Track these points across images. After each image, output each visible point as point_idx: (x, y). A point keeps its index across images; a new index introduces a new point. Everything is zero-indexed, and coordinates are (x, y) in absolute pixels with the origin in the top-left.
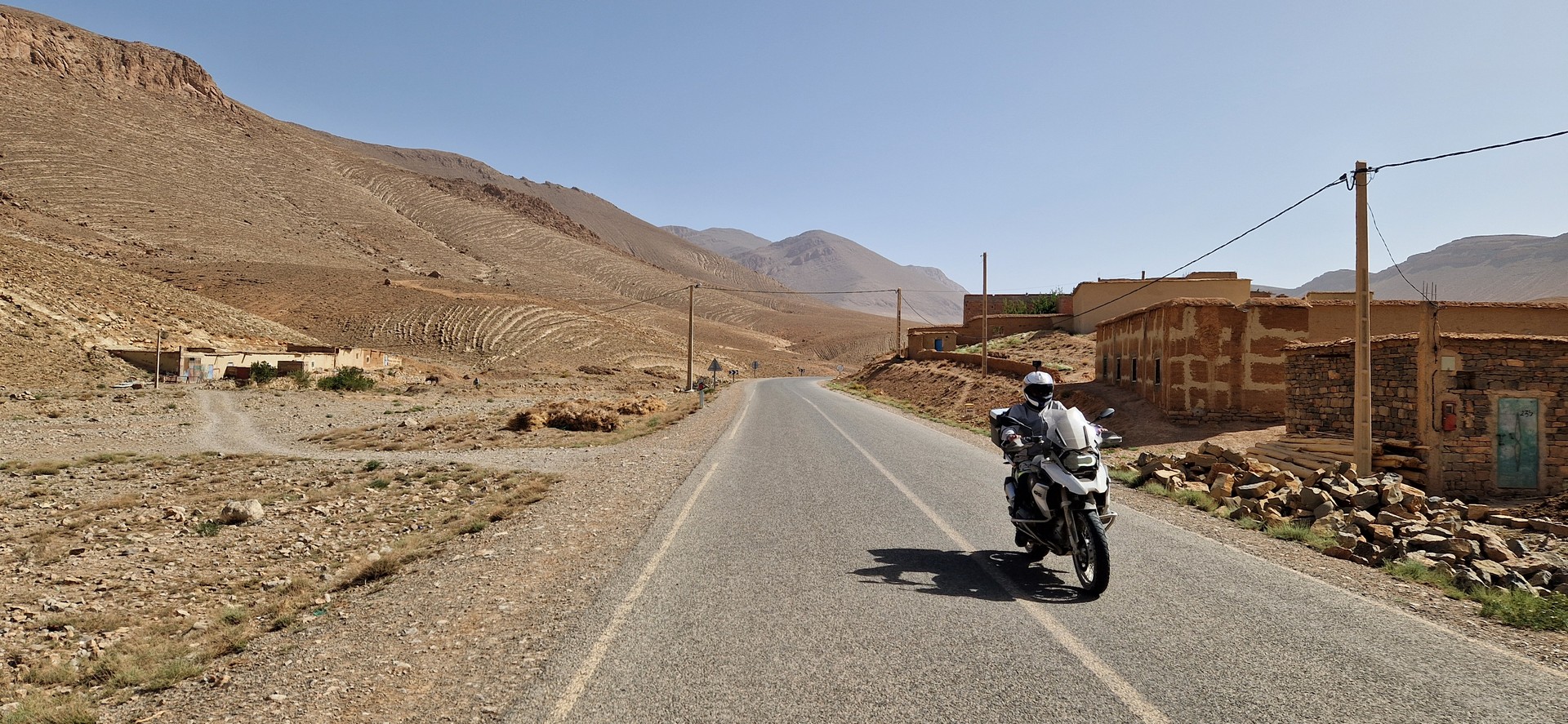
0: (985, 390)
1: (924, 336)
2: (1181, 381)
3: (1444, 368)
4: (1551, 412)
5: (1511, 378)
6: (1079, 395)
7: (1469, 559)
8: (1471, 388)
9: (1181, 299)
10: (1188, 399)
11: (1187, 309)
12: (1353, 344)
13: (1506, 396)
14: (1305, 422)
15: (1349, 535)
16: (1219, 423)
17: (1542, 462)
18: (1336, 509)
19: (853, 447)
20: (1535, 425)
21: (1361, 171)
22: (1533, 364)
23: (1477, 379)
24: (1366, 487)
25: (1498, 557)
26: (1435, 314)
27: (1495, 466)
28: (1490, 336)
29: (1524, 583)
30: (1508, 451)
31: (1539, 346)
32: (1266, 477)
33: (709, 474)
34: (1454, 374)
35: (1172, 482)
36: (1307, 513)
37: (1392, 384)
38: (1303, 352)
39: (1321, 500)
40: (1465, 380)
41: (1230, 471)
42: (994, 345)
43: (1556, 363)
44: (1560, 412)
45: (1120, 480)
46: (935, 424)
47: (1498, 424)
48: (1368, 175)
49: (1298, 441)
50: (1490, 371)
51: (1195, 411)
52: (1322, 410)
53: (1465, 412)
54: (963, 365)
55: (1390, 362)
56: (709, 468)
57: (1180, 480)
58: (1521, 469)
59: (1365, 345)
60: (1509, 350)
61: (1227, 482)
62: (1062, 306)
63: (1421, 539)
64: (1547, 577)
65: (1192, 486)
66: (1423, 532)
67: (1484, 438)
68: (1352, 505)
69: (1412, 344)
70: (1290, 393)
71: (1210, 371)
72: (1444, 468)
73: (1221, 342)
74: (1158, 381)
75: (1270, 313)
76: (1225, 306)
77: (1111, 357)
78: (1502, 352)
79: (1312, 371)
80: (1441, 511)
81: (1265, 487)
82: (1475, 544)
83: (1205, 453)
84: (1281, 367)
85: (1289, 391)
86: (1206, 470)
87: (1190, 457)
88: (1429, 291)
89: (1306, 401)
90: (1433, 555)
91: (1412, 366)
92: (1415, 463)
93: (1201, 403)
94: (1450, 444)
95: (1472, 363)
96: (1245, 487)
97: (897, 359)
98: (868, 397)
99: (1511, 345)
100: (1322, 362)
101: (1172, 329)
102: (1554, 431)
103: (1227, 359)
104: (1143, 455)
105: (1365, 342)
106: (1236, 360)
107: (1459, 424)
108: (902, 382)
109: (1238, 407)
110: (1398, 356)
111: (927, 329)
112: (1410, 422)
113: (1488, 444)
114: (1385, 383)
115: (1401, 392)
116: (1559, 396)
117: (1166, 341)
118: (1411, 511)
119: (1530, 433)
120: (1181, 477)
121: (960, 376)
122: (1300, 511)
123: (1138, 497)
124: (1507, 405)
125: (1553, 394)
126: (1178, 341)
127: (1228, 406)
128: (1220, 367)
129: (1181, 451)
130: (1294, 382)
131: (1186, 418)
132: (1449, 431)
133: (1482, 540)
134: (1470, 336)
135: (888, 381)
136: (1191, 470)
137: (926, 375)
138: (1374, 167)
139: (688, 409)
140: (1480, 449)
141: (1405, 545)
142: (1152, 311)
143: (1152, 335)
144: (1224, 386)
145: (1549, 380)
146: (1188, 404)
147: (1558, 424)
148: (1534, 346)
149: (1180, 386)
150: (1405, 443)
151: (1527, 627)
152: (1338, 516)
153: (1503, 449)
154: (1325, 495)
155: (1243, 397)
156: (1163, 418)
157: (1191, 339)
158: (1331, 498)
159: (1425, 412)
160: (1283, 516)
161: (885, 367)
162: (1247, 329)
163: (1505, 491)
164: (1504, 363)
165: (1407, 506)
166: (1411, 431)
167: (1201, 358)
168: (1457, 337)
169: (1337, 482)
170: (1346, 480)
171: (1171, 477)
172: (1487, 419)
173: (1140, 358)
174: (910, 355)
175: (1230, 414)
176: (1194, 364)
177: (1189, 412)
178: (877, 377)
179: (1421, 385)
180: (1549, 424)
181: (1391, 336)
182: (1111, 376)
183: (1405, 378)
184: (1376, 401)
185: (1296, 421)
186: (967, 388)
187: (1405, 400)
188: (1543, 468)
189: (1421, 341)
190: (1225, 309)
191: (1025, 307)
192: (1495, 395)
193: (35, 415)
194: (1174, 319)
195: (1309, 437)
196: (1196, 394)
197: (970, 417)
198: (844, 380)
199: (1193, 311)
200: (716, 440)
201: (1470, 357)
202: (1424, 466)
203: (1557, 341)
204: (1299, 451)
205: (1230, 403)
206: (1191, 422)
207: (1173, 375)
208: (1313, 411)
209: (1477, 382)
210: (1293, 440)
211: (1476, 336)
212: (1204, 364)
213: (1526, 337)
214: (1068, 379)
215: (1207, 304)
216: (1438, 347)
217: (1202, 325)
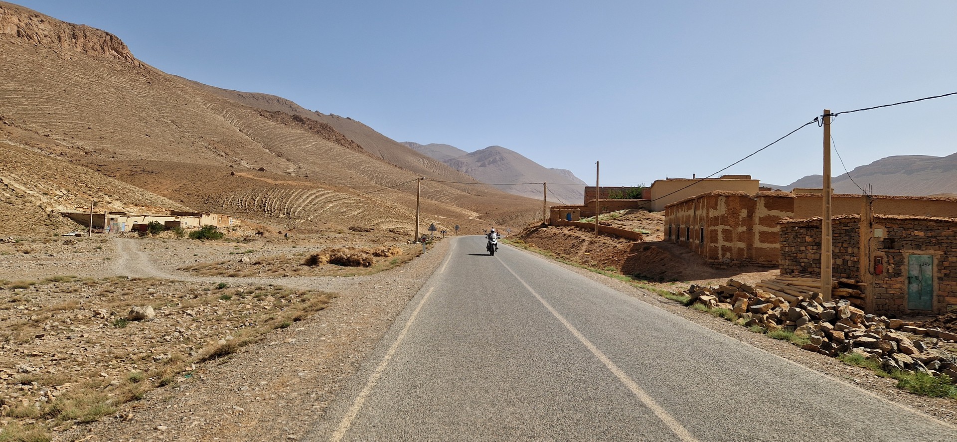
0: (597, 245)
1: (561, 211)
2: (716, 242)
3: (876, 236)
4: (940, 265)
5: (916, 243)
6: (654, 249)
7: (890, 353)
8: (892, 248)
9: (716, 192)
10: (720, 252)
11: (720, 198)
12: (821, 220)
13: (913, 254)
14: (791, 268)
15: (818, 337)
16: (739, 267)
17: (935, 294)
18: (810, 321)
19: (516, 278)
20: (931, 271)
21: (827, 115)
22: (930, 234)
24: (828, 308)
25: (908, 352)
26: (871, 203)
27: (907, 296)
28: (904, 217)
29: (924, 368)
30: (914, 287)
31: (933, 224)
32: (767, 301)
33: (428, 294)
34: (882, 239)
35: (710, 303)
36: (792, 323)
37: (845, 245)
38: (791, 225)
39: (800, 315)
40: (889, 244)
41: (745, 297)
42: (603, 218)
43: (943, 234)
44: (946, 264)
45: (679, 301)
46: (566, 265)
47: (908, 270)
48: (831, 118)
49: (787, 279)
50: (904, 238)
51: (724, 260)
52: (802, 260)
53: (888, 263)
54: (583, 230)
55: (843, 232)
56: (428, 290)
57: (715, 302)
58: (922, 298)
59: (828, 221)
60: (915, 226)
61: (744, 303)
62: (644, 194)
63: (861, 340)
64: (937, 364)
65: (722, 305)
66: (863, 336)
67: (899, 279)
68: (820, 319)
69: (856, 221)
70: (782, 249)
71: (734, 235)
72: (875, 297)
73: (740, 218)
74: (702, 241)
75: (771, 201)
76: (743, 196)
77: (673, 226)
78: (911, 227)
79: (796, 237)
80: (874, 323)
81: (767, 307)
82: (894, 344)
83: (731, 285)
84: (777, 234)
86: (731, 296)
87: (721, 288)
88: (868, 189)
89: (792, 255)
90: (869, 350)
91: (857, 234)
92: (858, 293)
93: (728, 254)
94: (879, 282)
95: (893, 233)
96: (754, 307)
97: (544, 225)
98: (526, 248)
99: (916, 223)
100: (802, 231)
101: (711, 210)
102: (943, 275)
103: (744, 229)
104: (693, 286)
105: (828, 219)
106: (750, 229)
107: (885, 270)
108: (546, 239)
109: (751, 258)
110: (848, 228)
111: (562, 207)
112: (855, 269)
113: (902, 283)
114: (840, 245)
115: (850, 250)
116: (945, 254)
117: (707, 217)
118: (855, 323)
119: (927, 276)
120: (715, 300)
121: (581, 236)
122: (788, 322)
123: (690, 312)
124: (914, 259)
125: (942, 253)
126: (714, 217)
127: (745, 257)
128: (740, 233)
129: (716, 284)
130: (784, 243)
131: (719, 264)
132: (879, 274)
133: (898, 341)
134: (892, 216)
135: (537, 238)
136: (722, 295)
137: (561, 235)
138: (835, 113)
139: (415, 254)
140: (897, 285)
141: (851, 343)
142: (699, 198)
143: (698, 213)
144: (742, 245)
145: (939, 244)
146: (720, 255)
147: (944, 271)
148: (930, 223)
149: (716, 245)
150: (852, 281)
151: (925, 395)
152: (811, 325)
153: (911, 286)
154: (803, 312)
155: (754, 252)
156: (705, 264)
157: (723, 216)
158: (807, 314)
159: (864, 263)
160: (777, 325)
161: (536, 230)
162: (757, 210)
163: (912, 311)
164: (912, 234)
165: (853, 320)
166: (856, 274)
167: (728, 228)
168: (884, 217)
169: (811, 305)
170: (816, 303)
171: (710, 300)
172: (902, 267)
173: (691, 227)
174: (551, 223)
175: (746, 262)
176: (724, 231)
177: (721, 260)
178: (531, 236)
179: (862, 247)
180: (939, 271)
181: (844, 216)
182: (673, 237)
183: (852, 242)
184: (835, 256)
185: (786, 267)
187: (852, 255)
188: (935, 298)
189: (862, 220)
190: (743, 198)
191: (622, 195)
192: (907, 253)
193: (15, 252)
194: (712, 203)
195: (794, 277)
196: (725, 249)
197: (588, 261)
198: (511, 238)
199: (724, 199)
200: (432, 273)
201: (891, 229)
202: (863, 296)
203: (945, 221)
204: (788, 285)
205: (746, 255)
206: (722, 267)
207: (711, 237)
208: (796, 261)
209: (896, 244)
210: (784, 278)
211: (895, 217)
212: (730, 231)
213: (926, 218)
214: (647, 239)
215: (732, 195)
216: (873, 223)
217: (729, 208)
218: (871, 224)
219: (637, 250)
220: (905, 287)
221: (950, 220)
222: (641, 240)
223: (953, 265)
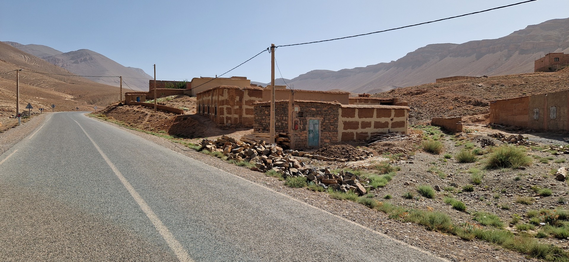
0: (155, 117)
1: (132, 95)
2: (223, 114)
3: (295, 111)
4: (322, 124)
5: (312, 114)
6: (189, 119)
7: (290, 167)
8: (302, 117)
9: (223, 86)
10: (225, 120)
11: (225, 89)
12: (270, 103)
13: (311, 119)
14: (259, 128)
15: (260, 163)
16: (235, 128)
17: (319, 138)
18: (257, 155)
20: (318, 127)
21: (273, 47)
22: (318, 110)
23: (304, 114)
24: (267, 148)
25: (296, 167)
26: (293, 94)
27: (308, 140)
28: (307, 101)
29: (301, 174)
30: (311, 135)
31: (319, 104)
32: (241, 146)
34: (298, 112)
35: (211, 149)
36: (249, 157)
37: (282, 115)
38: (259, 105)
39: (253, 153)
40: (301, 114)
41: (230, 144)
42: (161, 100)
43: (323, 109)
44: (324, 124)
45: (195, 149)
46: (131, 130)
47: (309, 127)
48: (275, 48)
49: (256, 134)
50: (307, 111)
51: (227, 124)
52: (263, 124)
53: (300, 124)
54: (147, 107)
55: (281, 108)
57: (214, 148)
58: (314, 140)
59: (273, 103)
60: (312, 106)
61: (230, 147)
62: (187, 85)
63: (277, 163)
64: (308, 171)
65: (218, 150)
66: (279, 161)
67: (305, 132)
68: (262, 154)
69: (287, 103)
70: (255, 118)
71: (232, 111)
72: (295, 141)
73: (236, 101)
74: (216, 114)
75: (251, 92)
77: (201, 105)
78: (310, 106)
79: (261, 111)
80: (287, 154)
81: (241, 149)
82: (291, 164)
83: (223, 139)
84: (252, 109)
85: (255, 117)
86: (223, 145)
87: (218, 140)
88: (292, 87)
89: (259, 121)
90: (279, 168)
91: (287, 110)
92: (287, 140)
93: (229, 121)
94: (296, 134)
96: (234, 150)
97: (121, 105)
98: (106, 120)
99: (313, 104)
100: (263, 108)
101: (220, 96)
102: (323, 129)
103: (237, 107)
104: (204, 140)
105: (273, 102)
106: (241, 107)
107: (299, 128)
108: (122, 114)
109: (241, 123)
110: (283, 107)
111: (133, 93)
112: (286, 127)
114: (280, 115)
115: (284, 118)
117: (218, 100)
118: (278, 155)
119: (317, 130)
120: (214, 147)
121: (146, 112)
122: (247, 156)
123: (198, 155)
124: (311, 122)
125: (323, 118)
126: (222, 100)
127: (238, 122)
128: (235, 109)
129: (215, 139)
130: (256, 115)
132: (296, 130)
133: (293, 162)
134: (302, 101)
135: (116, 113)
136: (218, 144)
137: (132, 111)
138: (276, 46)
140: (304, 135)
141: (272, 165)
142: (214, 89)
143: (214, 98)
145: (322, 114)
146: (225, 122)
147: (323, 127)
148: (318, 104)
149: (223, 116)
150: (285, 134)
151: (295, 187)
152: (258, 157)
154: (255, 151)
155: (243, 120)
156: (217, 127)
157: (226, 100)
158: (256, 152)
159: (290, 124)
160: (242, 158)
161: (115, 108)
162: (244, 97)
163: (310, 147)
164: (311, 109)
165: (277, 153)
166: (286, 130)
167: (229, 106)
168: (299, 101)
169: (259, 147)
170: (262, 146)
171: (211, 147)
172: (306, 126)
173: (210, 106)
174: (126, 103)
175: (238, 125)
176: (227, 108)
177: (225, 125)
178: (111, 112)
179: (289, 116)
180: (322, 127)
181: (282, 100)
182: (201, 112)
183: (285, 114)
184: (278, 121)
185: (256, 127)
186: (148, 116)
187: (285, 120)
188: (320, 140)
189: (289, 102)
190: (237, 89)
191: (173, 86)
192: (308, 119)
194: (221, 93)
195: (259, 132)
196: (228, 118)
197: (148, 128)
198: (97, 113)
199: (227, 90)
200: (22, 139)
201: (302, 107)
202: (289, 141)
203: (324, 103)
205: (238, 121)
206: (226, 128)
207: (220, 112)
208: (261, 124)
209: (304, 115)
210: (255, 133)
211: (304, 101)
212: (230, 108)
213: (316, 102)
214: (186, 113)
215: (231, 88)
216: (294, 104)
217: (230, 95)
219: (180, 120)
220: (307, 136)
221: (326, 103)
222: (183, 114)
223: (327, 124)
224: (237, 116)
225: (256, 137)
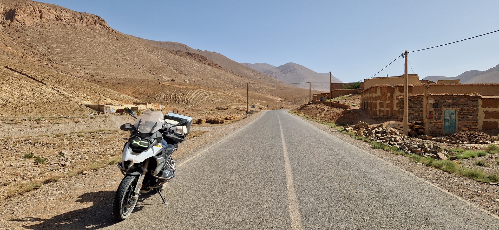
0: (329, 112)
1: (317, 96)
2: (376, 108)
3: (430, 102)
4: (459, 114)
5: (448, 105)
6: (352, 112)
8: (437, 108)
9: (376, 85)
10: (378, 113)
11: (378, 88)
12: (404, 98)
13: (447, 110)
14: (402, 118)
16: (387, 119)
17: (456, 126)
20: (455, 117)
21: (406, 53)
22: (454, 101)
24: (384, 129)
26: (427, 89)
27: (444, 128)
28: (442, 94)
30: (447, 124)
31: (456, 97)
34: (433, 104)
37: (419, 107)
40: (435, 106)
42: (338, 99)
43: (461, 101)
44: (462, 113)
45: (339, 131)
47: (445, 117)
48: (408, 54)
49: (399, 122)
50: (442, 103)
51: (380, 116)
53: (435, 114)
54: (326, 105)
55: (418, 101)
58: (451, 128)
60: (448, 98)
62: (361, 86)
67: (440, 120)
69: (422, 96)
70: (399, 110)
71: (384, 105)
72: (429, 128)
73: (387, 97)
74: (371, 108)
75: (402, 88)
77: (363, 101)
78: (446, 98)
83: (359, 124)
91: (422, 102)
93: (382, 113)
94: (431, 122)
95: (437, 101)
96: (366, 132)
97: (309, 103)
98: (297, 114)
99: (448, 96)
101: (374, 93)
102: (460, 118)
103: (389, 102)
106: (392, 102)
107: (434, 117)
108: (309, 110)
109: (392, 115)
110: (420, 100)
111: (318, 94)
112: (422, 117)
113: (441, 122)
114: (417, 107)
115: (420, 109)
117: (373, 97)
119: (453, 119)
121: (324, 108)
124: (447, 112)
125: (460, 109)
126: (375, 97)
127: (390, 114)
128: (387, 104)
130: (400, 107)
131: (378, 118)
132: (431, 119)
134: (437, 94)
135: (305, 110)
137: (315, 108)
138: (409, 52)
140: (439, 123)
142: (371, 88)
143: (370, 95)
145: (458, 105)
146: (378, 114)
147: (461, 117)
148: (455, 96)
149: (376, 109)
150: (420, 122)
153: (446, 123)
155: (394, 112)
156: (371, 118)
157: (379, 96)
159: (425, 114)
161: (305, 106)
162: (395, 93)
163: (447, 134)
164: (446, 101)
166: (422, 119)
167: (382, 101)
168: (433, 95)
172: (441, 115)
173: (368, 102)
174: (314, 102)
175: (390, 117)
176: (380, 103)
177: (378, 116)
178: (303, 109)
179: (424, 107)
180: (459, 117)
181: (419, 95)
182: (363, 107)
183: (421, 105)
184: (416, 112)
185: (400, 117)
186: (325, 111)
187: (421, 111)
188: (457, 128)
189: (424, 96)
190: (388, 87)
191: (350, 87)
192: (443, 109)
194: (374, 91)
195: (401, 121)
196: (380, 111)
197: (323, 119)
198: (293, 110)
199: (380, 88)
201: (437, 100)
202: (424, 128)
203: (461, 95)
205: (390, 113)
206: (379, 119)
207: (374, 106)
209: (439, 106)
211: (438, 94)
212: (382, 103)
213: (452, 94)
214: (353, 108)
215: (383, 86)
216: (428, 97)
217: (382, 92)
218: (427, 98)
219: (345, 113)
220: (443, 124)
221: (463, 95)
222: (349, 109)
223: (465, 114)
224: (388, 109)
225: (398, 125)
